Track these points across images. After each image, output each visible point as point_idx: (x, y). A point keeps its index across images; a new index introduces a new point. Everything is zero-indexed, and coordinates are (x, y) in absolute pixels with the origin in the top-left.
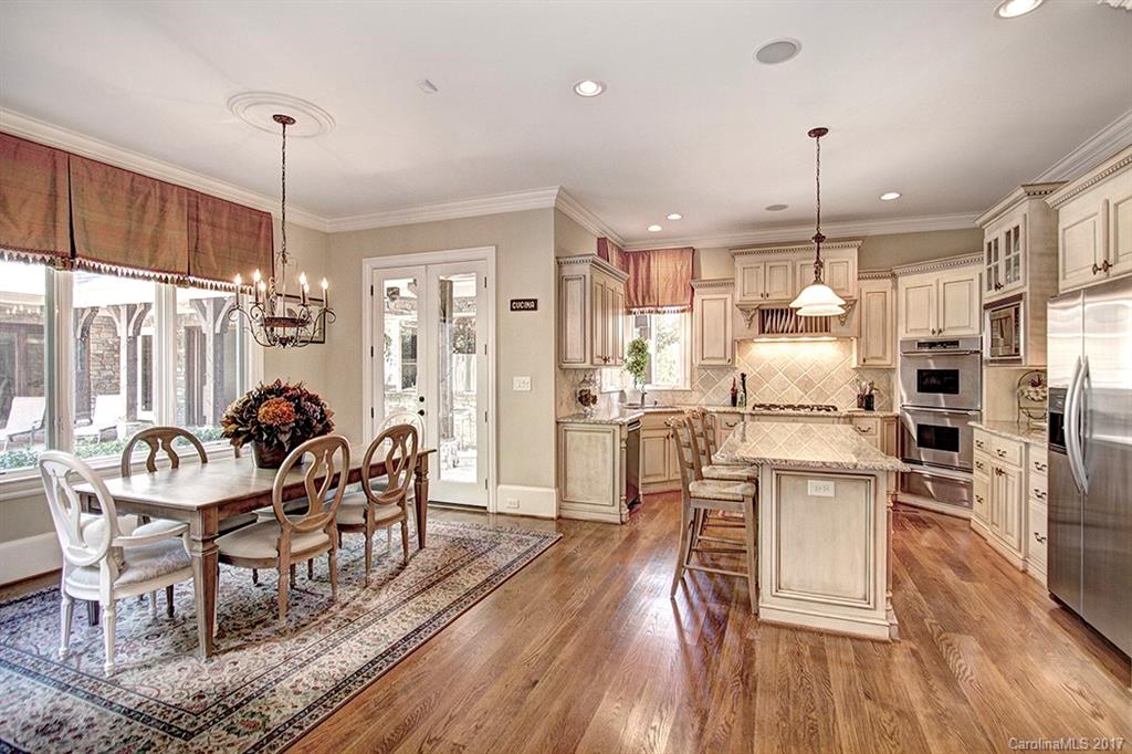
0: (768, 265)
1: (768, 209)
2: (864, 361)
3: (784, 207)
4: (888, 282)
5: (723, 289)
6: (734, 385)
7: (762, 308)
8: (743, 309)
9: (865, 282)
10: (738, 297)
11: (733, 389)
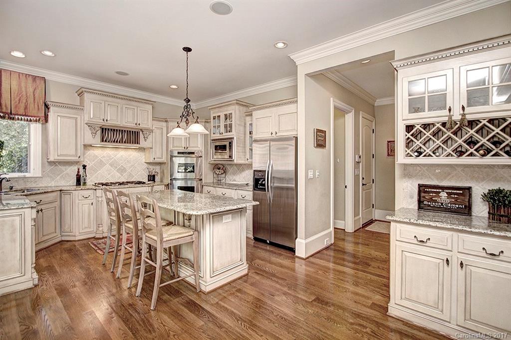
0: (106, 103)
1: (118, 73)
2: (154, 159)
3: (126, 74)
4: (164, 124)
5: (74, 111)
6: (78, 172)
7: (103, 127)
8: (90, 125)
9: (155, 122)
10: (86, 119)
11: (77, 175)
